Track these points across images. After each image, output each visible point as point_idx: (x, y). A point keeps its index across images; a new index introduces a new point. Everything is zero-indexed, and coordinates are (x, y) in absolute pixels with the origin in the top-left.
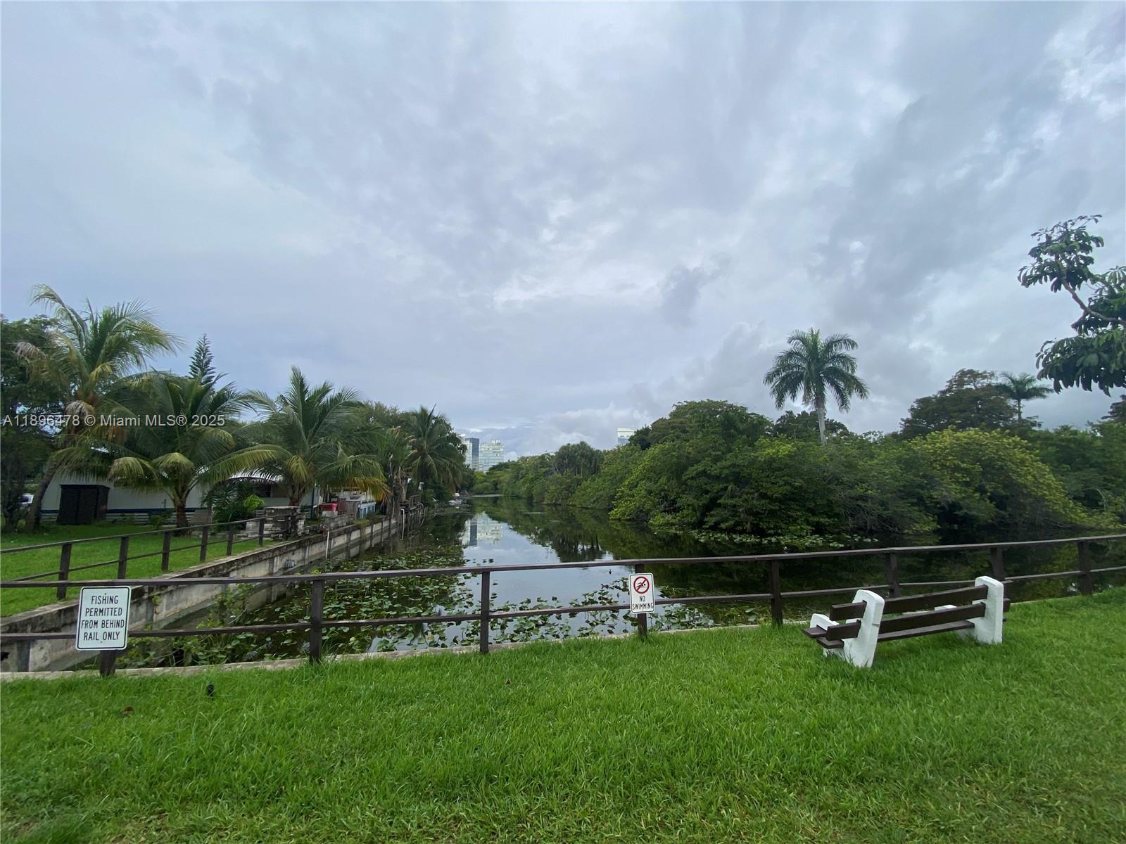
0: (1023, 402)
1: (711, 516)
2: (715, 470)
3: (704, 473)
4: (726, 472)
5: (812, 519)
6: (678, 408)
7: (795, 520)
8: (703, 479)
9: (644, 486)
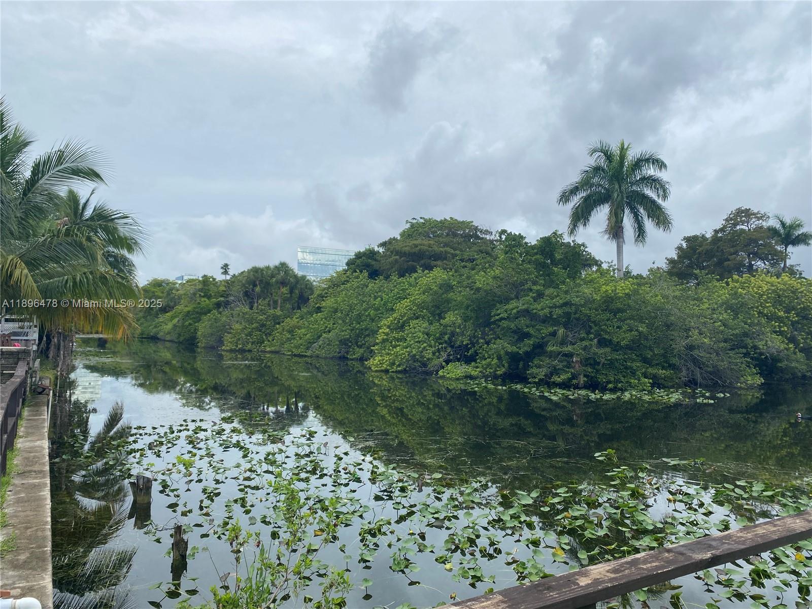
0: (790, 248)
1: (539, 367)
2: (541, 308)
3: (526, 312)
4: (558, 312)
5: (651, 370)
6: (412, 225)
7: (633, 373)
8: (523, 321)
9: (419, 327)
